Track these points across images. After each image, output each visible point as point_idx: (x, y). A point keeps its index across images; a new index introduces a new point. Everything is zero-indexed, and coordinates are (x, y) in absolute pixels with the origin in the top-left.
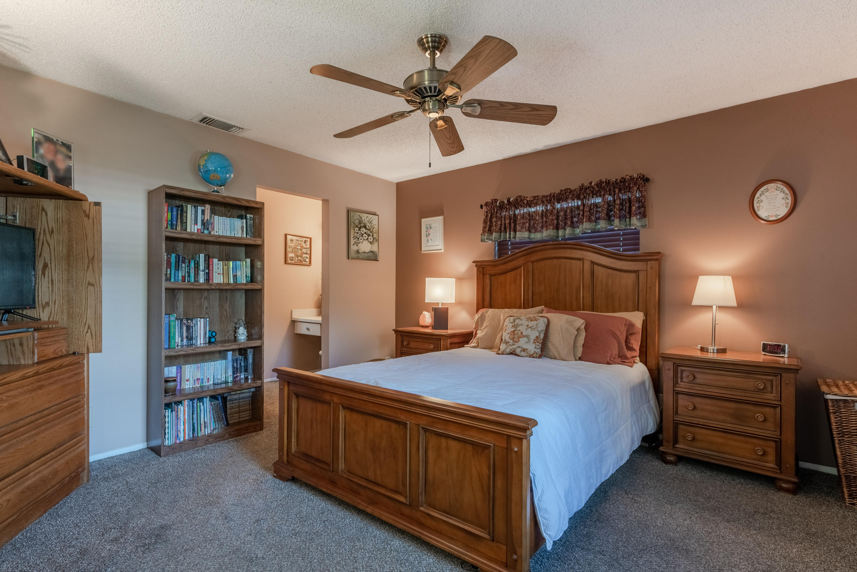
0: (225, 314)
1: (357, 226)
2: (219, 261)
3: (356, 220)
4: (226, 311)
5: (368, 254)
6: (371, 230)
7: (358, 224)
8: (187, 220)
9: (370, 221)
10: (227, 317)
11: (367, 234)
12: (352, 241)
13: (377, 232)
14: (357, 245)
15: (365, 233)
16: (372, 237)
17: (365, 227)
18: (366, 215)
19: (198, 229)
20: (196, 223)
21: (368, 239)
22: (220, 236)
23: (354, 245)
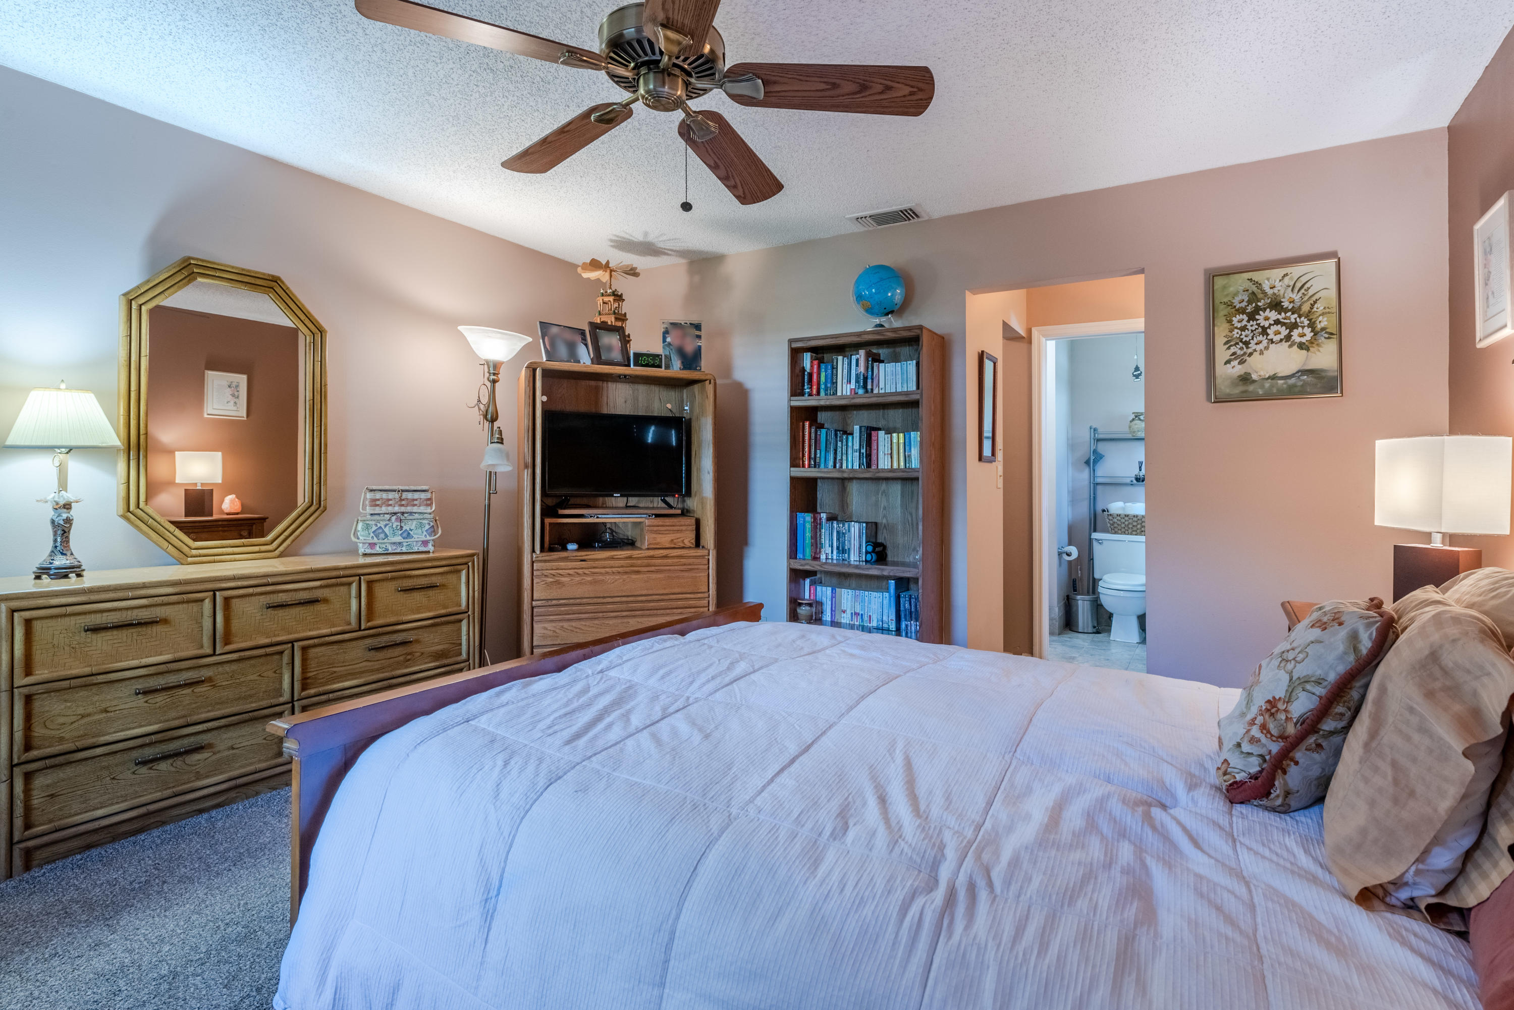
0: (910, 519)
1: (1242, 311)
2: (886, 434)
3: (1236, 294)
4: (911, 514)
5: (1292, 381)
6: (1306, 308)
7: (1244, 304)
8: (837, 380)
9: (1299, 285)
10: (912, 524)
11: (1283, 324)
12: (1222, 354)
13: (1335, 310)
14: (1242, 362)
15: (1277, 322)
16: (1307, 331)
17: (1276, 305)
18: (1277, 273)
19: (851, 390)
20: (849, 382)
21: (1288, 338)
22: (886, 395)
23: (1228, 362)
